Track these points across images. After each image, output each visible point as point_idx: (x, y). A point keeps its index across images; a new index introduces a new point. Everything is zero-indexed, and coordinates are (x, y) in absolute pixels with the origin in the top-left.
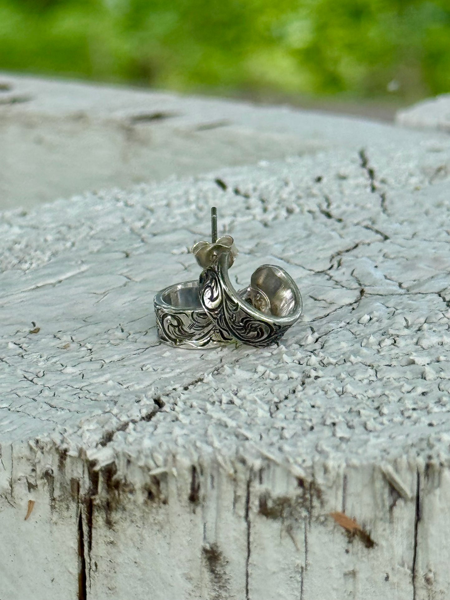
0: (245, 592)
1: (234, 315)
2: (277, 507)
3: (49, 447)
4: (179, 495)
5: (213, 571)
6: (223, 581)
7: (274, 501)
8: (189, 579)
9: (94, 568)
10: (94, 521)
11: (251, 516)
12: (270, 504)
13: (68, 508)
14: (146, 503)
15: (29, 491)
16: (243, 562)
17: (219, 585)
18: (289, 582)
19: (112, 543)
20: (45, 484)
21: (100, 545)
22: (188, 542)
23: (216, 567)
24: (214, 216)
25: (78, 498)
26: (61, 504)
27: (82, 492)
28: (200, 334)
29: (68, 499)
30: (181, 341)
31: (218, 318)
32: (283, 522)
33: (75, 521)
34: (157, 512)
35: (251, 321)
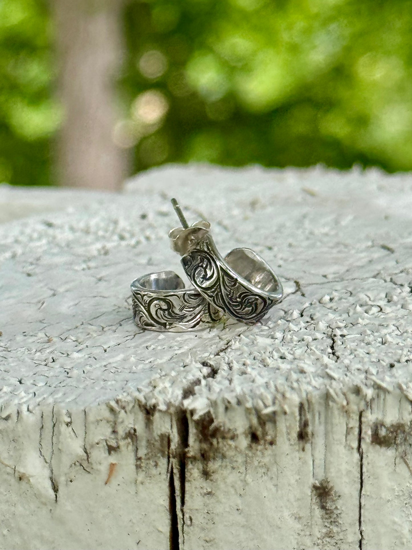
0: (358, 524)
1: (232, 291)
2: (390, 435)
3: (131, 405)
4: (288, 434)
5: (323, 507)
6: (335, 516)
7: (387, 429)
8: (299, 518)
9: (188, 522)
10: (187, 475)
11: (363, 446)
12: (383, 432)
13: (156, 465)
14: (250, 447)
15: (110, 453)
16: (356, 494)
17: (329, 521)
18: (405, 509)
19: (209, 493)
20: (129, 443)
21: (195, 498)
22: (297, 481)
23: (326, 503)
24: (177, 206)
25: (169, 453)
26: (148, 462)
27: (174, 446)
28: (191, 315)
29: (156, 456)
30: (171, 324)
31: (214, 295)
32: (396, 450)
33: (165, 477)
34: (263, 454)
35: (249, 295)
